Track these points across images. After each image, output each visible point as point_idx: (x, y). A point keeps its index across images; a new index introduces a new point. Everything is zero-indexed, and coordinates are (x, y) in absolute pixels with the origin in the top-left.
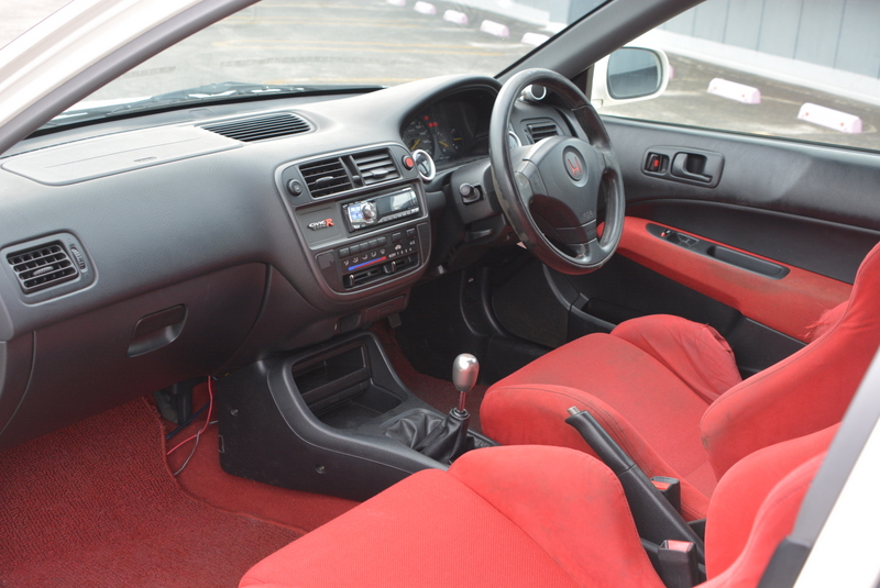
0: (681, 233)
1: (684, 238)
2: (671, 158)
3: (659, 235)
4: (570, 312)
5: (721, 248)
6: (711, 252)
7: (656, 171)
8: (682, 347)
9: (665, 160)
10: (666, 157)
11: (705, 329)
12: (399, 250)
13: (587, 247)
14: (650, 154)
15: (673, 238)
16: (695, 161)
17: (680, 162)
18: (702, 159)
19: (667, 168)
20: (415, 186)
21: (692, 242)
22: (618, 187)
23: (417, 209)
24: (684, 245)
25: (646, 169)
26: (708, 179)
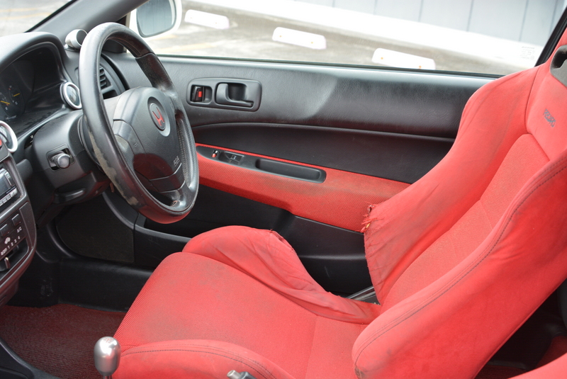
0: (228, 151)
1: (230, 156)
2: (213, 89)
3: (210, 156)
4: (134, 230)
5: (266, 160)
6: (258, 165)
7: (201, 100)
8: (257, 255)
9: (207, 91)
10: (209, 88)
11: (271, 235)
12: (9, 243)
13: (180, 192)
14: (193, 87)
15: (222, 157)
16: (236, 89)
17: (222, 91)
18: (241, 87)
19: (210, 98)
20: (7, 165)
21: (239, 158)
22: (186, 125)
23: (15, 191)
24: (234, 162)
25: (191, 100)
26: (249, 104)
